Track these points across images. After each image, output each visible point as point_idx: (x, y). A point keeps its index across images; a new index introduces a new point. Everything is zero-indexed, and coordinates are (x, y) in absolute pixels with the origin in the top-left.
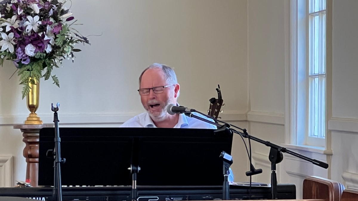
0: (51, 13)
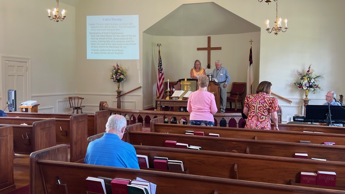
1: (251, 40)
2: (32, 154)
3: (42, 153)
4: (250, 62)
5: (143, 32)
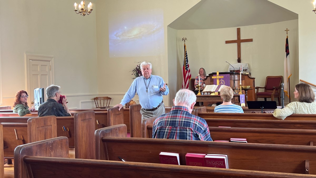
1: (287, 29)
2: (97, 132)
3: (106, 130)
4: (286, 52)
5: (168, 26)
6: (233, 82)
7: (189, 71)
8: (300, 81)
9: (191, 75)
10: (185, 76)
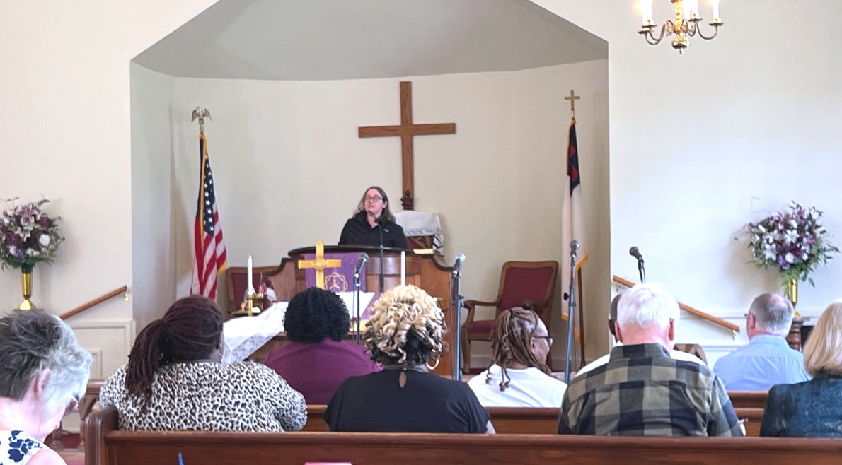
0: (807, 227)
1: (572, 92)
4: (569, 177)
5: (132, 60)
6: (377, 282)
7: (219, 238)
8: (615, 280)
9: (224, 254)
10: (200, 255)
